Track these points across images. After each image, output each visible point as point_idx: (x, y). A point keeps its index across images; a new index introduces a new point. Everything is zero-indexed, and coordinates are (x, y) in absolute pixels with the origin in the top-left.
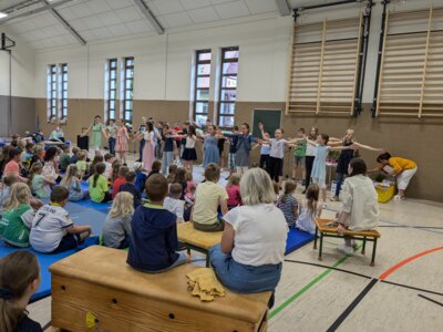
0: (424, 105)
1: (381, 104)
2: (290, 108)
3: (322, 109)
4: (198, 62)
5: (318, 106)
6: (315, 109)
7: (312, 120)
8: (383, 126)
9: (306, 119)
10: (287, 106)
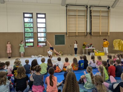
0: (101, 32)
1: (93, 32)
2: (68, 34)
3: (78, 34)
4: (24, 17)
5: (77, 33)
6: (76, 34)
7: (75, 37)
8: (92, 37)
9: (73, 37)
10: (68, 33)
